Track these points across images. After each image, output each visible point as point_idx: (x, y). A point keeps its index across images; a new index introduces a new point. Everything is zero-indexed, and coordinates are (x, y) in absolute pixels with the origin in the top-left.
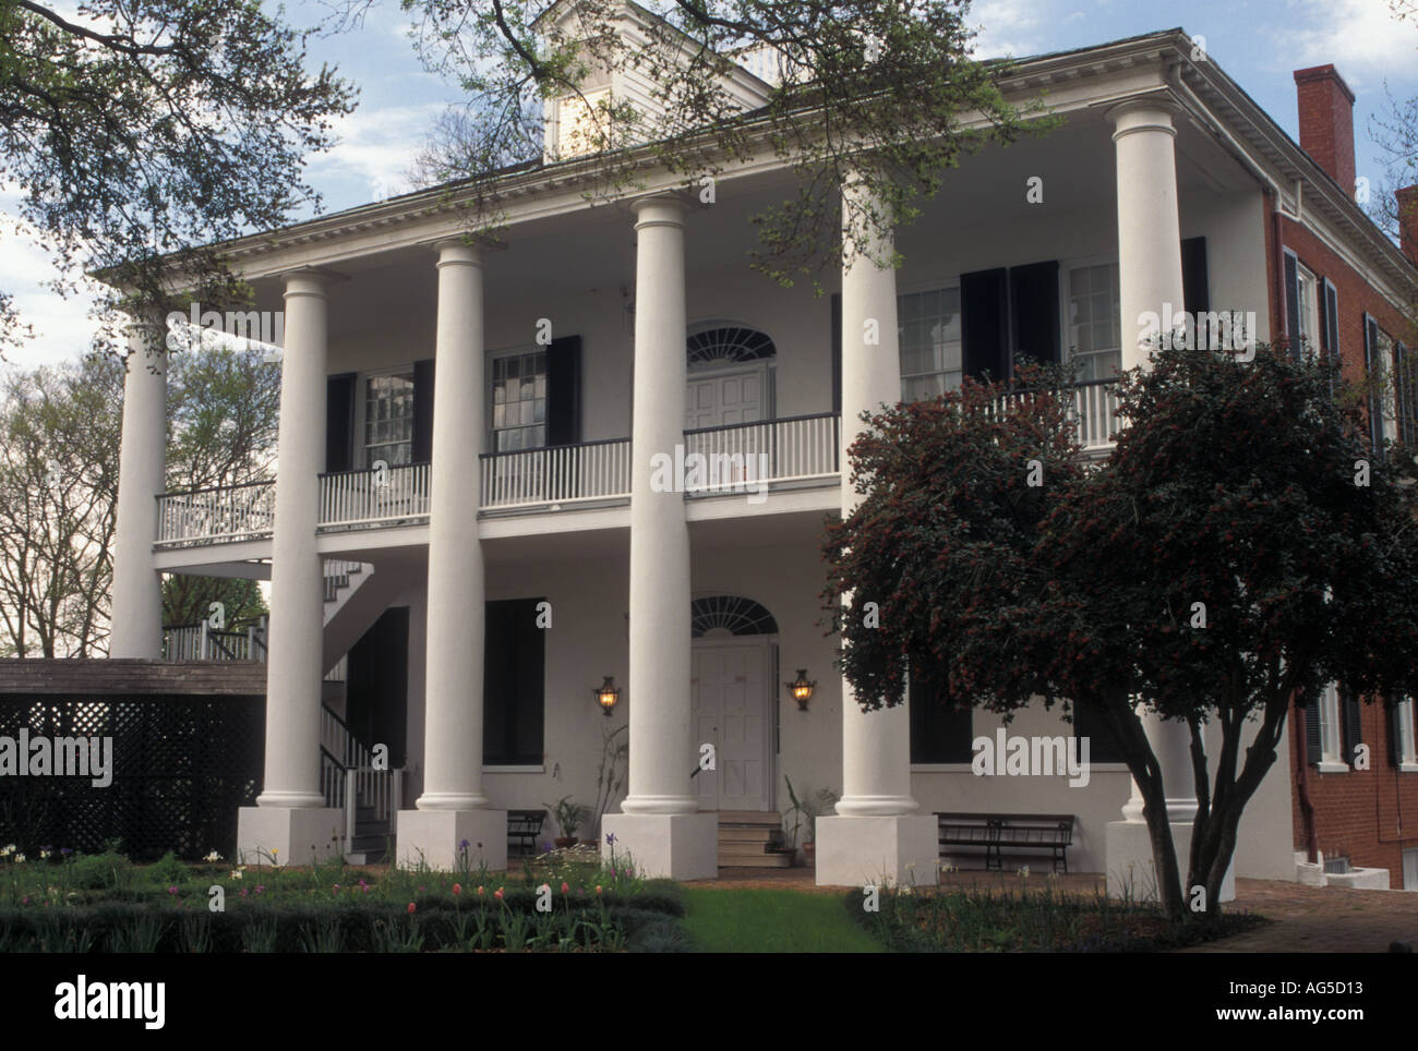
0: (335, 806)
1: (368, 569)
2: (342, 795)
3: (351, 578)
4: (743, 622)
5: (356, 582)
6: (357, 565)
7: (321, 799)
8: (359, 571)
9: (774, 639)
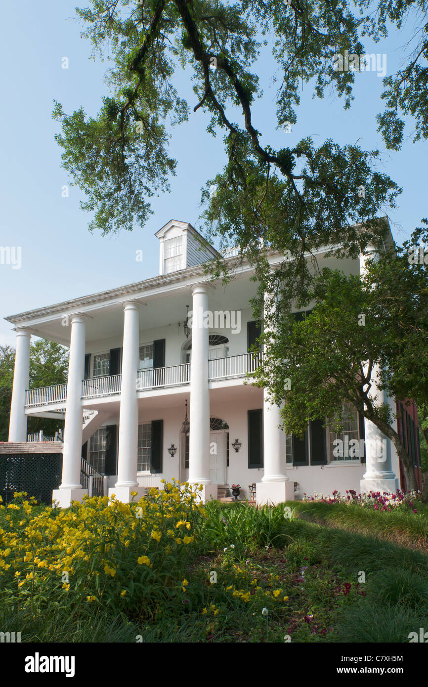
0: (85, 488)
1: (96, 413)
2: (87, 485)
3: (91, 416)
4: (216, 426)
5: (92, 417)
6: (92, 412)
7: (82, 486)
8: (93, 414)
9: (227, 431)
